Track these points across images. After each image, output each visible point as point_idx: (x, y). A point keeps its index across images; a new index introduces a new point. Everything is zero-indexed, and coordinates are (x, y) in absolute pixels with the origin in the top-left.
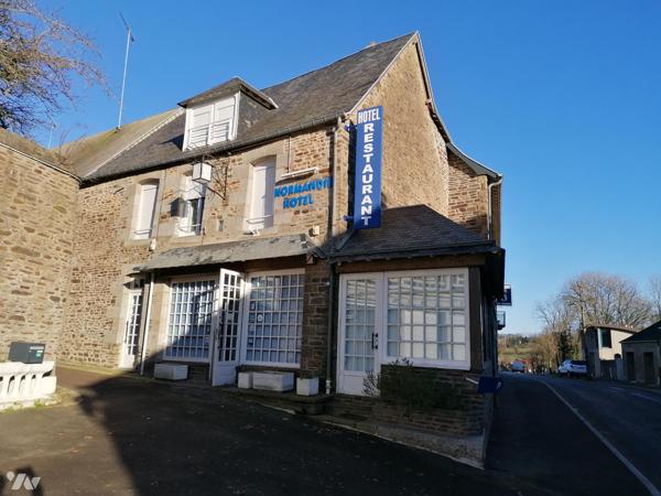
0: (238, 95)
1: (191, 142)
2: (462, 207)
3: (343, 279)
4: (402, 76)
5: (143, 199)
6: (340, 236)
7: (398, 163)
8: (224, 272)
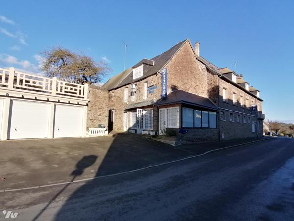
0: (143, 65)
1: (134, 78)
2: (211, 84)
3: (160, 109)
4: (183, 53)
5: (126, 92)
6: (159, 100)
7: (182, 77)
8: (138, 109)
